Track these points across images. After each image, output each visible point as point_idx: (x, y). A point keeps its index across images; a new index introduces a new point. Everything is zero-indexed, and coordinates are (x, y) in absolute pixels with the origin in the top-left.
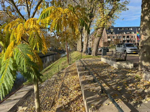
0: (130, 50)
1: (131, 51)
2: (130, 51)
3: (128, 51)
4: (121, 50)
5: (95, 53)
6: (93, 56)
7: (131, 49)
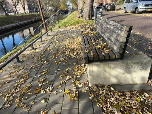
0: (145, 7)
1: (146, 9)
2: (144, 9)
3: (141, 9)
4: (131, 6)
5: (87, 15)
6: (86, 19)
7: (146, 5)
